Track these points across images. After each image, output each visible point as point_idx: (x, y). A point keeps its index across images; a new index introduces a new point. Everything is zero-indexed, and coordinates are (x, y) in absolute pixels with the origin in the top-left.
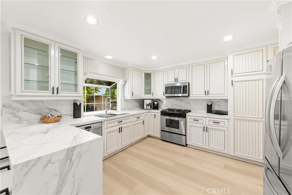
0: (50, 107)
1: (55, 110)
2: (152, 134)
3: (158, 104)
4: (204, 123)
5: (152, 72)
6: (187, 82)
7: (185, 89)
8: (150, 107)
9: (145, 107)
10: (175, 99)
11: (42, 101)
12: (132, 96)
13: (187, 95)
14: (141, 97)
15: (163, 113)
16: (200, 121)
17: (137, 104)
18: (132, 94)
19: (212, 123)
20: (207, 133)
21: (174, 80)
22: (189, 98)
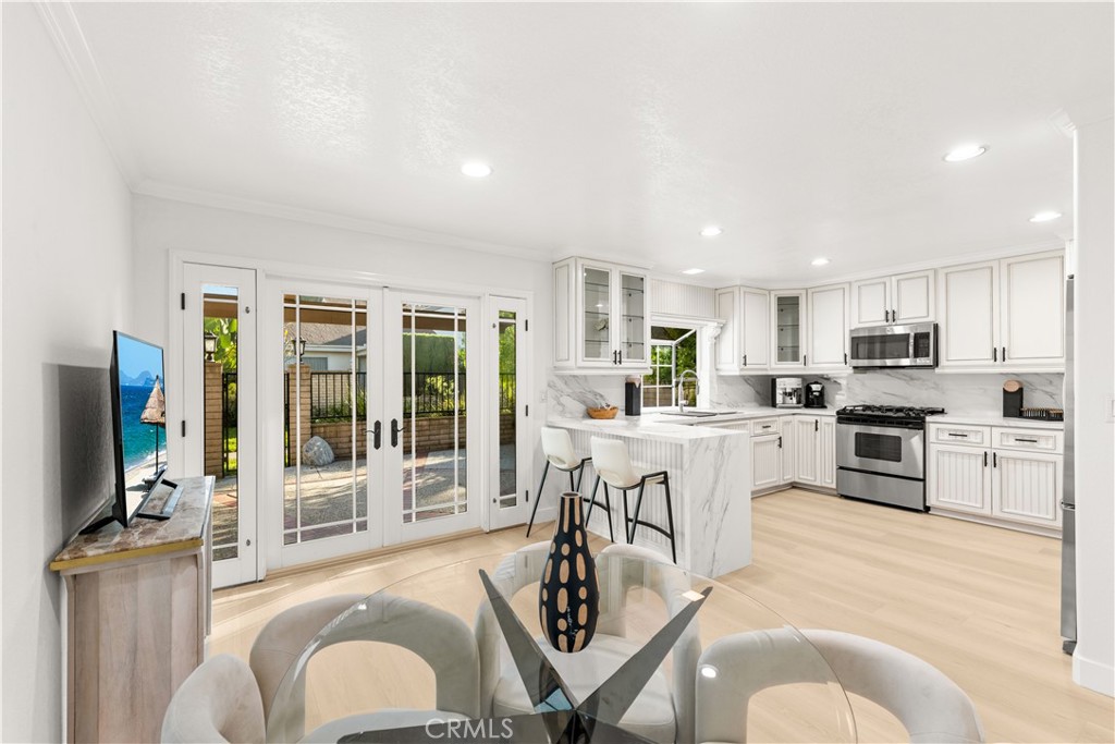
0: (596, 390)
1: (601, 396)
2: (804, 477)
3: (822, 393)
4: (987, 443)
5: (804, 292)
6: (928, 324)
7: (924, 343)
8: (794, 400)
9: (779, 399)
10: (888, 374)
11: (585, 377)
12: (743, 366)
13: (929, 361)
14: (766, 370)
15: (845, 417)
16: (972, 438)
17: (749, 391)
18: (743, 362)
19: (1012, 442)
20: (996, 471)
21: (883, 317)
22: (937, 370)
